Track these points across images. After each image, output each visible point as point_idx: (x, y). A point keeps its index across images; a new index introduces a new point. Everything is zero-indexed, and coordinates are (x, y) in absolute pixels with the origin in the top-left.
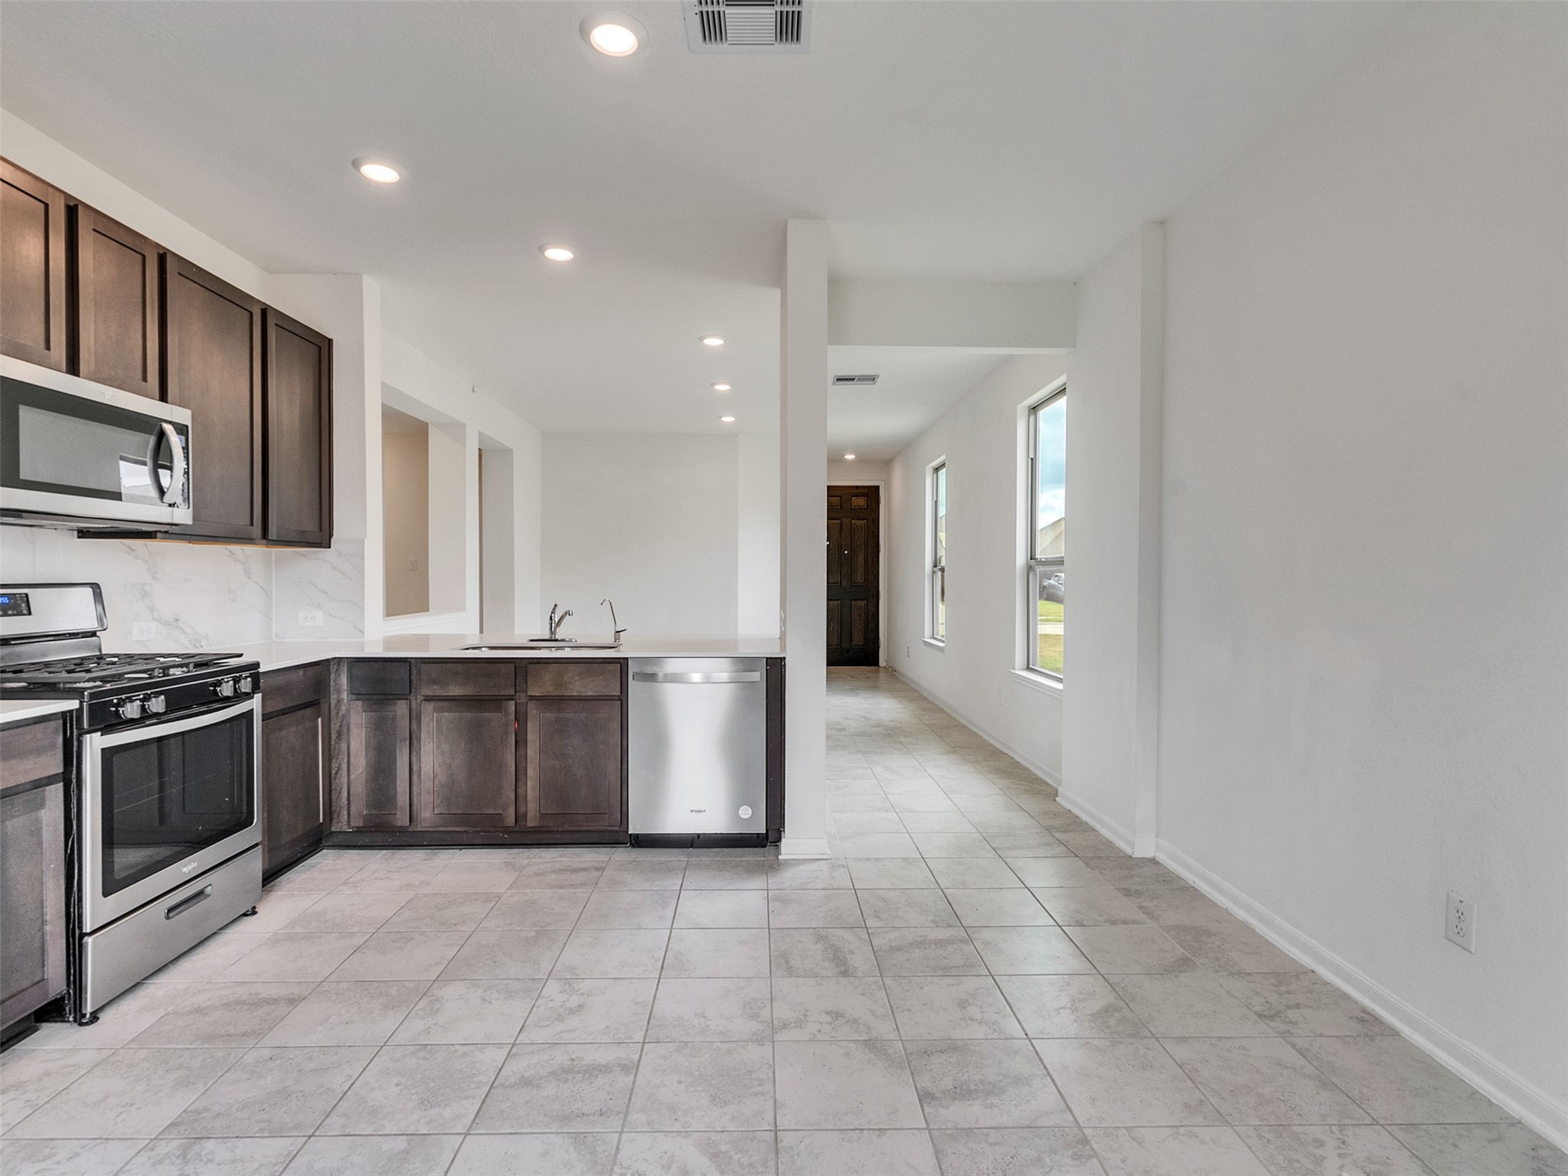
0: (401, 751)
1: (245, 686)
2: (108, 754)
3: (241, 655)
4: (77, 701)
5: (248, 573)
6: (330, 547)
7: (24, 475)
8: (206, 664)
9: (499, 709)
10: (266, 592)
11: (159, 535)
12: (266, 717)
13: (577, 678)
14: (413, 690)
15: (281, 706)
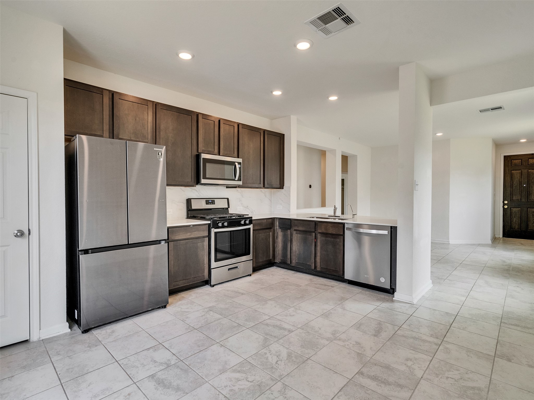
0: (289, 243)
1: (247, 222)
2: (216, 233)
3: (248, 215)
4: (210, 222)
5: (266, 196)
6: (283, 189)
7: (207, 177)
8: (240, 216)
9: (311, 235)
10: (270, 201)
11: (237, 187)
12: (253, 230)
13: (331, 228)
14: (292, 227)
15: (259, 228)
